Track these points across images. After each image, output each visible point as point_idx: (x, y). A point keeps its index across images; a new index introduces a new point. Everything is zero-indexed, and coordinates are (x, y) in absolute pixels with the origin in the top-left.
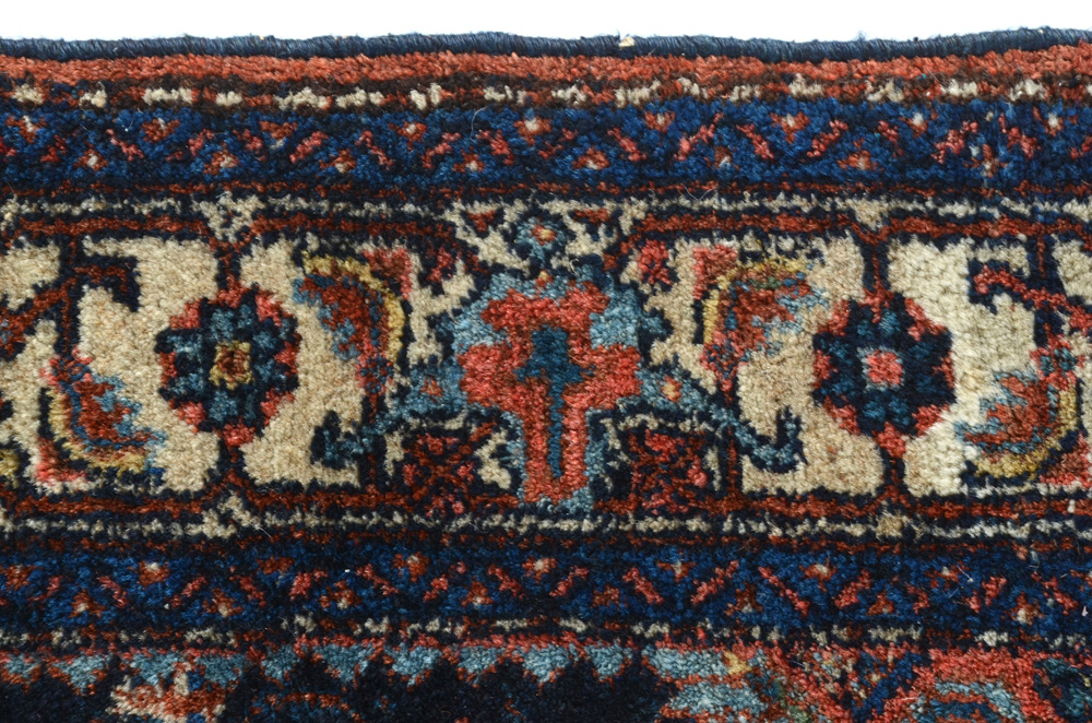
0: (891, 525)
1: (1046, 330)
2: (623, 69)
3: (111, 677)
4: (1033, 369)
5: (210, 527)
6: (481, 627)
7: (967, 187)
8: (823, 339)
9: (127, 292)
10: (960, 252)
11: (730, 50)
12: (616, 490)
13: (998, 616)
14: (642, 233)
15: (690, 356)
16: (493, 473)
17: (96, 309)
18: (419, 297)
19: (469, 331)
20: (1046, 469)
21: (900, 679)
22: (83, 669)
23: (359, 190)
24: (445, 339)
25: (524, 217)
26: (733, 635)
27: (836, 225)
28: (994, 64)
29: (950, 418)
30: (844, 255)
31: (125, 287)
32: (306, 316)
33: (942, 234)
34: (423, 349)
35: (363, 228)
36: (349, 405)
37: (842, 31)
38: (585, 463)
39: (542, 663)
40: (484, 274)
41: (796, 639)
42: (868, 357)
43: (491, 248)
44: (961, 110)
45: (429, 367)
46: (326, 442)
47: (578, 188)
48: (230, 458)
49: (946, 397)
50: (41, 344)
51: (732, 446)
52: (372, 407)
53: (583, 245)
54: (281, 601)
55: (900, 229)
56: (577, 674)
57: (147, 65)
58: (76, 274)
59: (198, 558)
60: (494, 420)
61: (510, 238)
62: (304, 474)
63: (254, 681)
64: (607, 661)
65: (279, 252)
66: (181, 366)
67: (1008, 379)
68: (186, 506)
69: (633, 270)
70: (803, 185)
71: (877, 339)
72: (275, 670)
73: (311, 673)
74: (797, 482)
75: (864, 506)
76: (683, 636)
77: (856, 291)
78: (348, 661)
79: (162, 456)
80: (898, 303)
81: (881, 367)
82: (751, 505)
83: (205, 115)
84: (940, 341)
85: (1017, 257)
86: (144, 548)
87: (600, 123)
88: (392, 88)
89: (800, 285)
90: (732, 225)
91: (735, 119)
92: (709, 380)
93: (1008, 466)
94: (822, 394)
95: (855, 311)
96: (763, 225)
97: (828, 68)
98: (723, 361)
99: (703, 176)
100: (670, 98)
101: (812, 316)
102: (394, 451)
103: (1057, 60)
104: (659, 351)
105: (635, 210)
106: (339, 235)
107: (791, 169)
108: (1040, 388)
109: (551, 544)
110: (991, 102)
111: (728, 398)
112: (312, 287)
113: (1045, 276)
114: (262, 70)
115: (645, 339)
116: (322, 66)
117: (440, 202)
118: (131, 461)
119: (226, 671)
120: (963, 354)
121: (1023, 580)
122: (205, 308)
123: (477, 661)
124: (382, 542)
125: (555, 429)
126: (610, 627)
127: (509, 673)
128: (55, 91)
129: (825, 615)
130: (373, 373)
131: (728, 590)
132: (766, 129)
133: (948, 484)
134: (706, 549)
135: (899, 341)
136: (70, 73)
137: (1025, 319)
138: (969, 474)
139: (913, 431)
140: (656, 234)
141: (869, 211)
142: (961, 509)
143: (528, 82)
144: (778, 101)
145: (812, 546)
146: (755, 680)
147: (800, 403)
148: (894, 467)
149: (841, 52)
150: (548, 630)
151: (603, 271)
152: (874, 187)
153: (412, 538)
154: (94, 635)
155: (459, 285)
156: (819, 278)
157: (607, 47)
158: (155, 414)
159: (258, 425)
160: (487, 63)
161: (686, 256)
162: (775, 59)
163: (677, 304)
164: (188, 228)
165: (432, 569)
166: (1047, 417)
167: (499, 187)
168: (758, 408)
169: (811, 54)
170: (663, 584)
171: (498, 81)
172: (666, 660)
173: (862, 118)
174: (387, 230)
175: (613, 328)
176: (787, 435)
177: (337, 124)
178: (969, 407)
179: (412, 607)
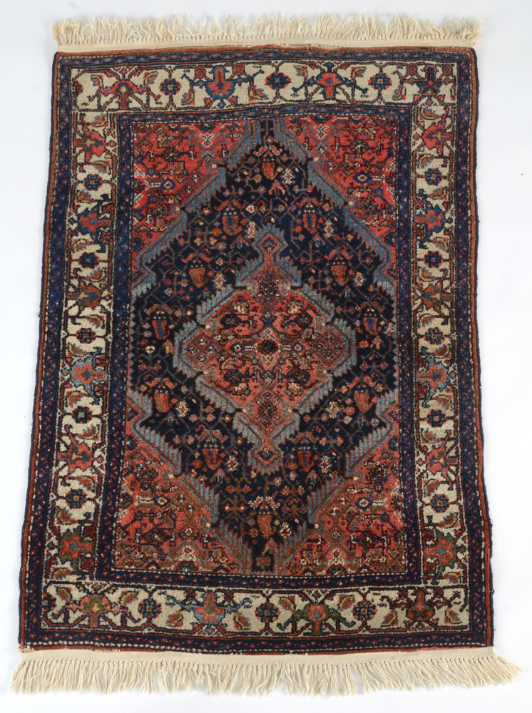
0: (415, 419)
1: (442, 439)
2: (477, 385)
3: (394, 323)
4: (437, 438)
5: (413, 334)
6: (400, 367)
7: (461, 430)
8: (440, 411)
9: (443, 324)
10: (453, 429)
11: (480, 401)
12: (419, 384)
13: (404, 431)
14: (454, 388)
15: (437, 394)
16: (420, 369)
17: (442, 320)
18: (444, 360)
19: (440, 366)
20: (423, 439)
21: (395, 419)
22: (394, 319)
23: (458, 352)
24: (438, 363)
25: (455, 373)
26: (400, 399)
27: (456, 413)
28: (479, 434)
29: (430, 427)
30: (452, 414)
31: (444, 323)
32: (441, 346)
33: (455, 427)
34: (437, 360)
35: (453, 353)
36: (429, 351)
37: (483, 415)
38: (422, 381)
39: (396, 375)
40: (447, 368)
41: (400, 406)
42: (438, 417)
43: (451, 369)
44: (472, 429)
45: (435, 361)
46: (424, 348)
47: (460, 380)
48: (422, 336)
49: (433, 426)
50: (436, 314)
51: (425, 399)
52: (429, 354)
53: (452, 381)
54: (403, 343)
55: (456, 421)
56: (395, 380)
57: (474, 326)
58: (446, 318)
59: (409, 332)
60: (428, 369)
61: (453, 371)
62: (420, 345)
63: (393, 340)
64: (396, 383)
65: (450, 342)
66: (434, 330)
67: (435, 434)
68: (415, 331)
69: (449, 387)
70: (461, 409)
71: (440, 418)
72: (394, 342)
73: (394, 346)
74: (421, 407)
75: (418, 416)
76: (400, 392)
77: (447, 415)
78: (396, 351)
79: (422, 328)
80: (445, 421)
81: (436, 419)
82: (417, 401)
83: (468, 333)
84: (440, 426)
85: (452, 436)
86: (410, 326)
87: (469, 383)
88: (473, 357)
89: (447, 408)
90: (455, 400)
91: (470, 400)
92: (434, 396)
93: (424, 434)
94: (432, 411)
95: (444, 415)
96: (455, 404)
97: (477, 413)
98: (437, 398)
99: (462, 396)
100: (472, 393)
101: (443, 410)
102: (423, 357)
103: (479, 442)
104: (438, 390)
105: (457, 387)
106: (452, 350)
107: (463, 408)
108: (434, 438)
109: (411, 376)
110: (474, 433)
111: (431, 399)
112: (445, 347)
113: (450, 439)
114: (474, 341)
115: (440, 389)
116: (475, 348)
117: (457, 363)
118: (421, 324)
119: (394, 336)
120: (439, 429)
121: (408, 435)
122: (442, 333)
123: (396, 367)
124: (411, 355)
125: (427, 377)
126: (401, 383)
127: (395, 371)
128: (470, 315)
129: (403, 410)
130: (434, 354)
131: (406, 398)
132: (469, 404)
133: (421, 426)
134: (411, 396)
135: (440, 421)
136: (472, 317)
137: (444, 437)
138: (422, 429)
139: (428, 422)
140: (454, 390)
141: (458, 417)
142: (418, 428)
143: (474, 374)
144: (473, 406)
145: (412, 409)
146: (394, 401)
147: (431, 408)
148: (423, 420)
149: (480, 415)
150: (400, 376)
151: (448, 383)
152: (461, 418)
153: (412, 359)
154: (399, 321)
155: (446, 365)
156: (449, 411)
157: (480, 385)
158: (427, 327)
159: (426, 340)
160: (477, 369)
161: (451, 394)
162: (479, 406)
163: (444, 392)
164: (452, 331)
165: (408, 362)
166: (431, 439)
167: (459, 370)
168: (430, 402)
169: (480, 411)
170: (407, 390)
171: (474, 370)
172: (396, 390)
173: (471, 417)
174: (453, 356)
175: (441, 384)
176: (427, 406)
177: (467, 349)
178: (431, 429)
179: (403, 359)
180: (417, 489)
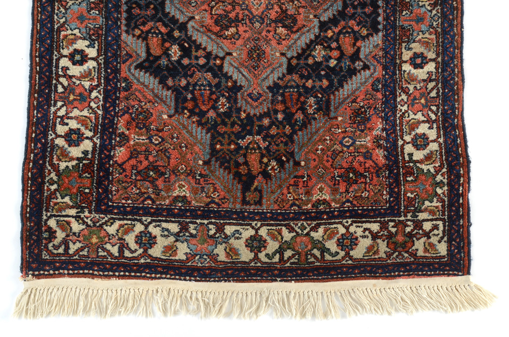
0: (398, 61)
1: (424, 80)
2: (459, 28)
4: (419, 79)
6: (384, 11)
7: (443, 71)
8: (422, 53)
10: (434, 70)
11: (462, 43)
12: (402, 28)
13: (386, 73)
14: (436, 31)
15: (420, 37)
16: (404, 13)
18: (428, 3)
19: (423, 10)
20: (406, 80)
21: (378, 62)
24: (422, 7)
25: (438, 16)
26: (384, 42)
27: (438, 55)
28: (460, 75)
29: (412, 69)
30: (434, 56)
33: (436, 68)
34: (421, 3)
37: (465, 57)
38: (406, 24)
39: (380, 19)
40: (431, 11)
41: (383, 49)
42: (420, 59)
43: (434, 12)
44: (453, 71)
45: (418, 4)
47: (442, 23)
49: (415, 68)
51: (408, 42)
53: (435, 24)
55: (437, 63)
56: (379, 23)
60: (411, 13)
61: (436, 14)
64: (380, 27)
67: (417, 76)
69: (431, 30)
70: (443, 51)
71: (422, 60)
74: (403, 50)
75: (400, 58)
76: (384, 36)
77: (429, 58)
80: (427, 63)
81: (419, 61)
82: (400, 44)
84: (422, 68)
85: (434, 77)
87: (451, 26)
88: (456, 0)
89: (430, 51)
90: (438, 42)
91: (452, 43)
92: (417, 39)
93: (406, 76)
94: (415, 53)
95: (426, 58)
96: (438, 46)
97: (459, 55)
98: (419, 41)
99: (444, 39)
100: (455, 35)
101: (425, 52)
103: (460, 83)
104: (421, 33)
105: (439, 30)
107: (445, 50)
108: (416, 80)
109: (395, 20)
110: (455, 74)
111: (414, 42)
113: (431, 81)
115: (422, 31)
117: (440, 5)
120: (421, 70)
121: (391, 77)
123: (380, 11)
125: (410, 20)
126: (385, 27)
127: (379, 15)
129: (386, 53)
131: (389, 41)
132: (451, 46)
133: (403, 68)
134: (395, 39)
135: (422, 63)
137: (425, 78)
138: (405, 71)
139: (410, 64)
140: (436, 33)
141: (440, 59)
142: (400, 70)
143: (457, 17)
144: (455, 48)
145: (395, 51)
146: (378, 45)
147: (414, 50)
148: (406, 62)
149: (461, 57)
150: (384, 20)
151: (431, 26)
152: (443, 60)
153: (396, 3)
155: (429, 8)
156: (431, 53)
157: (462, 27)
160: (460, 12)
161: (433, 36)
162: (461, 48)
163: (427, 35)
165: (392, 5)
166: (413, 81)
167: (443, 13)
168: (413, 45)
169: (461, 53)
170: (390, 33)
171: (457, 13)
172: (380, 34)
173: (452, 59)
175: (424, 28)
176: (410, 49)
178: (414, 71)
179: (387, 3)
180: (398, 128)
